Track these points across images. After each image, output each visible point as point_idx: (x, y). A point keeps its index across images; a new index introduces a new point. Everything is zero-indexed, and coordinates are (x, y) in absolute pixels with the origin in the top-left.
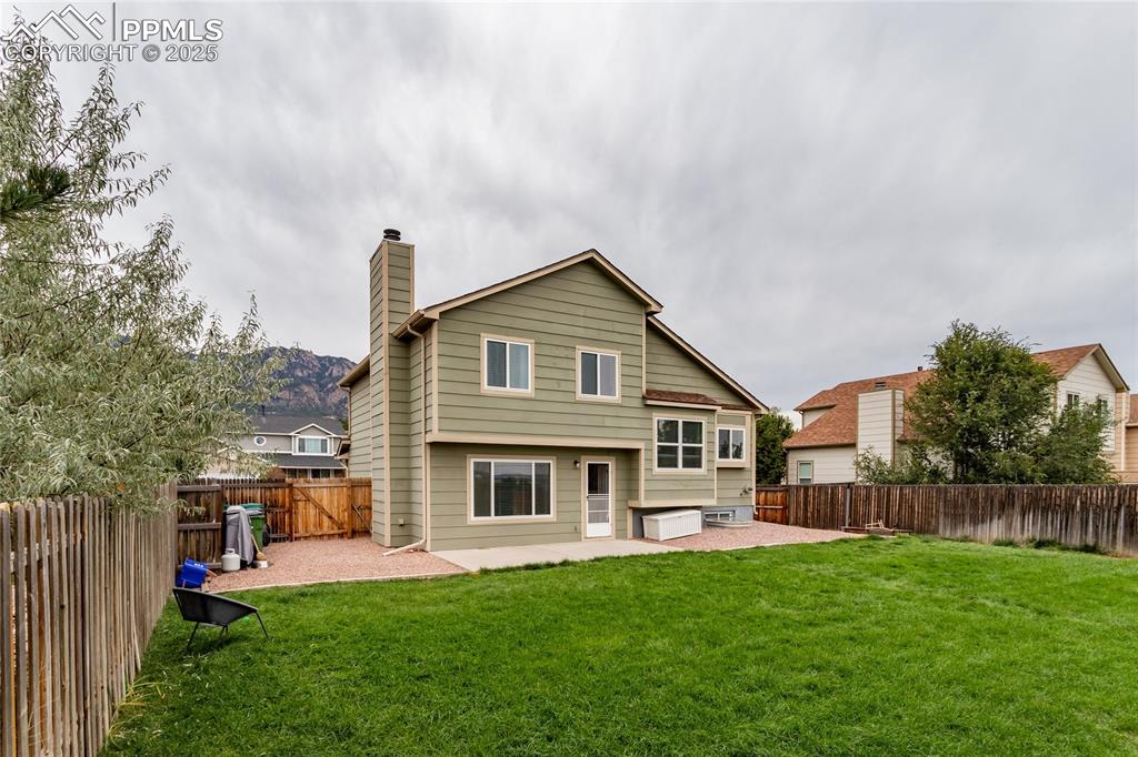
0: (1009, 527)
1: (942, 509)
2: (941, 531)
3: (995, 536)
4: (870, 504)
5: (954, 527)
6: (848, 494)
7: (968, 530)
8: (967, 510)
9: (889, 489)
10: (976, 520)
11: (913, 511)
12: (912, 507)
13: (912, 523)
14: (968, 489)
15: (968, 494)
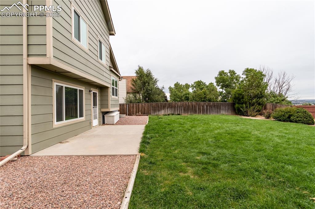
0: (165, 112)
1: (152, 109)
2: (152, 114)
3: (163, 114)
4: (134, 108)
5: (154, 113)
6: (128, 106)
7: (157, 113)
8: (157, 108)
9: (139, 104)
10: (159, 111)
11: (145, 110)
12: (145, 108)
13: (145, 112)
14: (157, 103)
15: (157, 105)
